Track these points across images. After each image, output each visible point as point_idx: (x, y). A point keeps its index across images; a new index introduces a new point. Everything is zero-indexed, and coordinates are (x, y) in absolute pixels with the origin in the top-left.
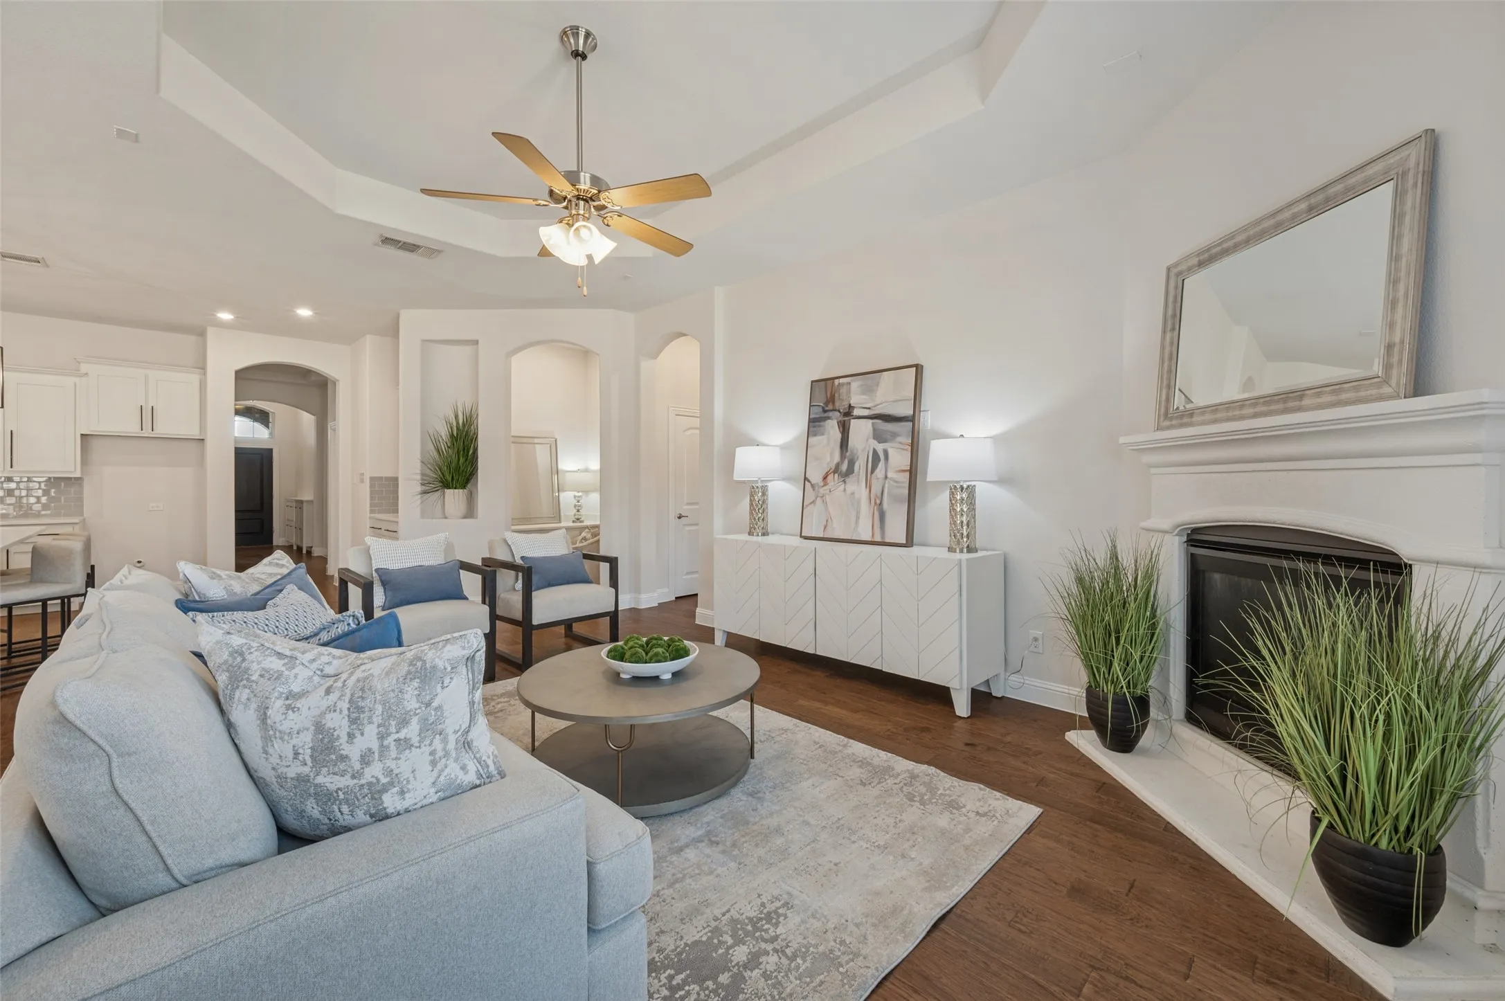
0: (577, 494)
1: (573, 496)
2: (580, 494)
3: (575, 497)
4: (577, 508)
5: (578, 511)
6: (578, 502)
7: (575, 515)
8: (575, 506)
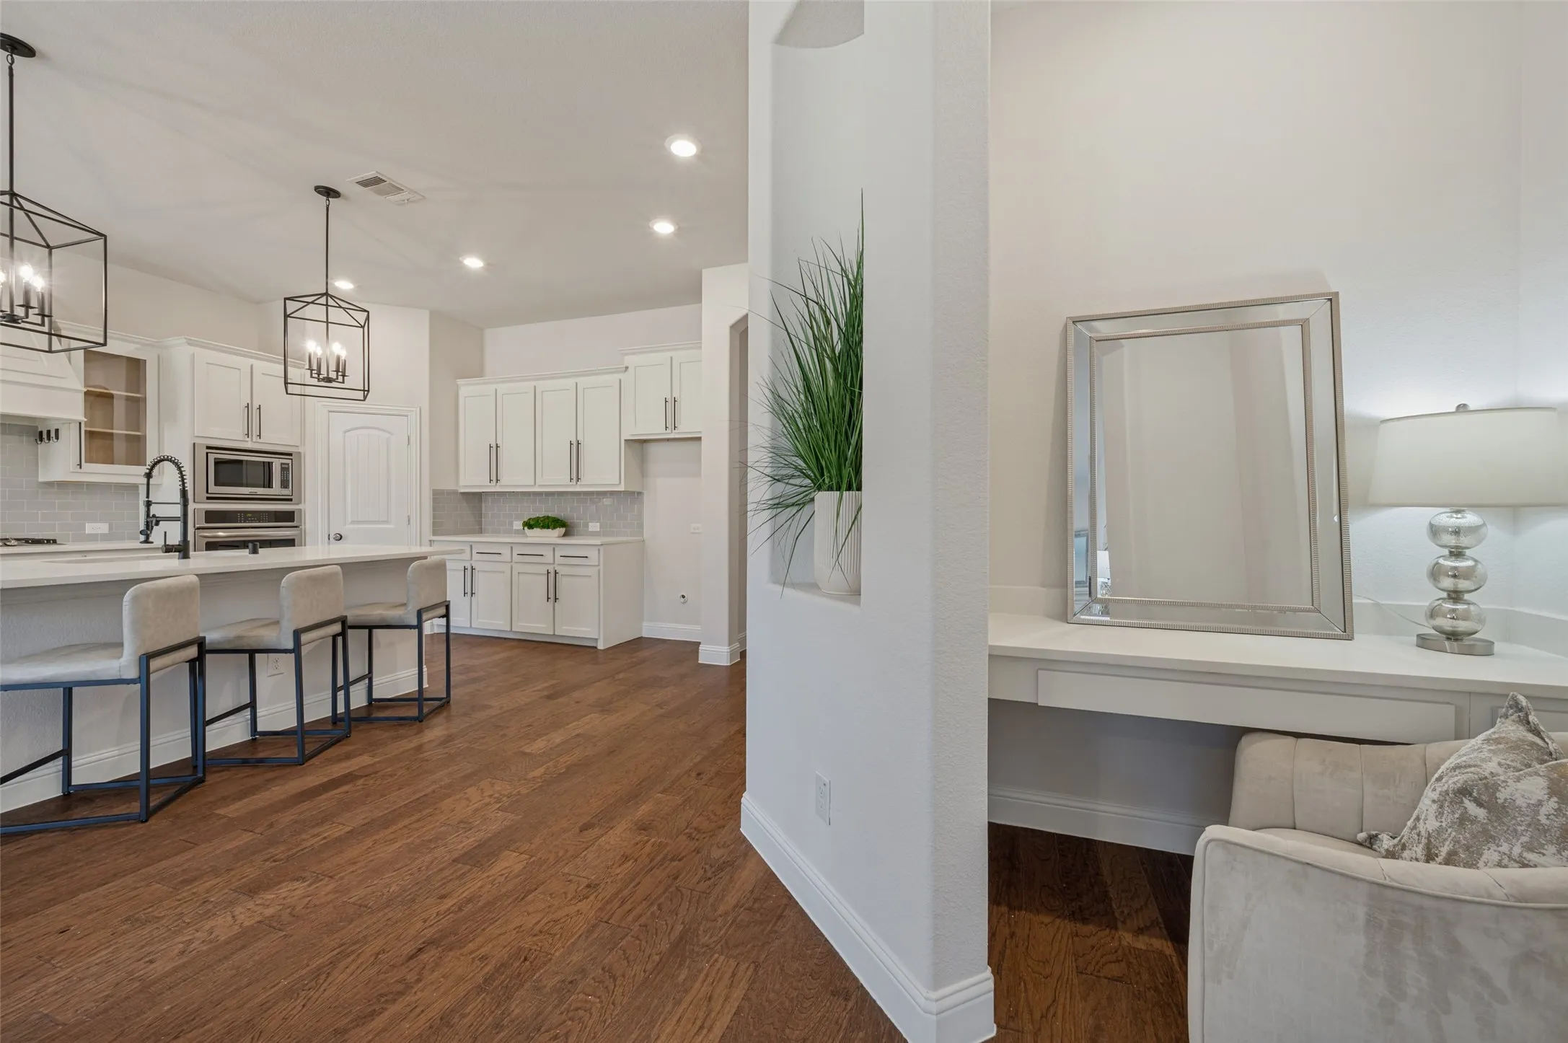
0: (1446, 519)
1: (1424, 529)
2: (1470, 519)
3: (1435, 531)
4: (1448, 583)
5: (1455, 596)
6: (1457, 553)
7: (1433, 614)
8: (1435, 573)
